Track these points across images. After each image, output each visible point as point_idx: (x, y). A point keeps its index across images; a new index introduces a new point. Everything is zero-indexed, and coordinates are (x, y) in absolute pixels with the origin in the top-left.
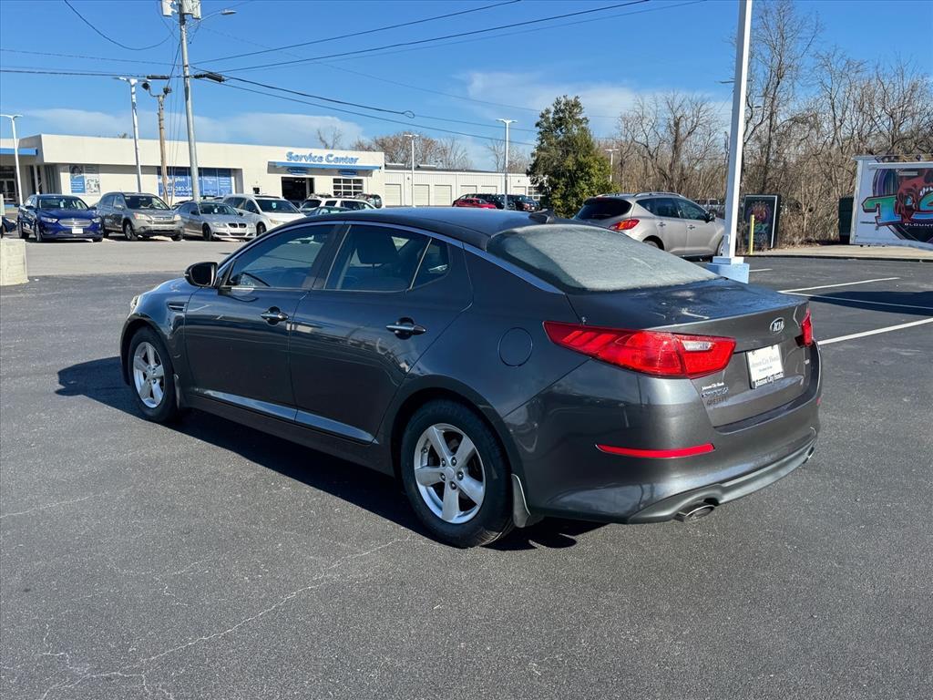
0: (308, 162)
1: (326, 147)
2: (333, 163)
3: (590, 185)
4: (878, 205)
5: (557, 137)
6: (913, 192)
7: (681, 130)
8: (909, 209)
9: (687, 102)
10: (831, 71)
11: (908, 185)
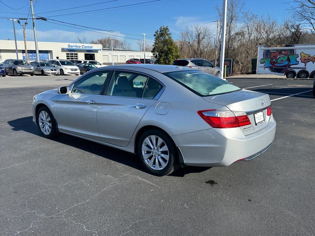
0: (76, 48)
1: (81, 43)
2: (84, 48)
3: (173, 56)
4: (265, 61)
5: (161, 39)
6: (275, 57)
7: (200, 38)
8: (274, 62)
9: (202, 28)
10: (247, 18)
11: (274, 55)
